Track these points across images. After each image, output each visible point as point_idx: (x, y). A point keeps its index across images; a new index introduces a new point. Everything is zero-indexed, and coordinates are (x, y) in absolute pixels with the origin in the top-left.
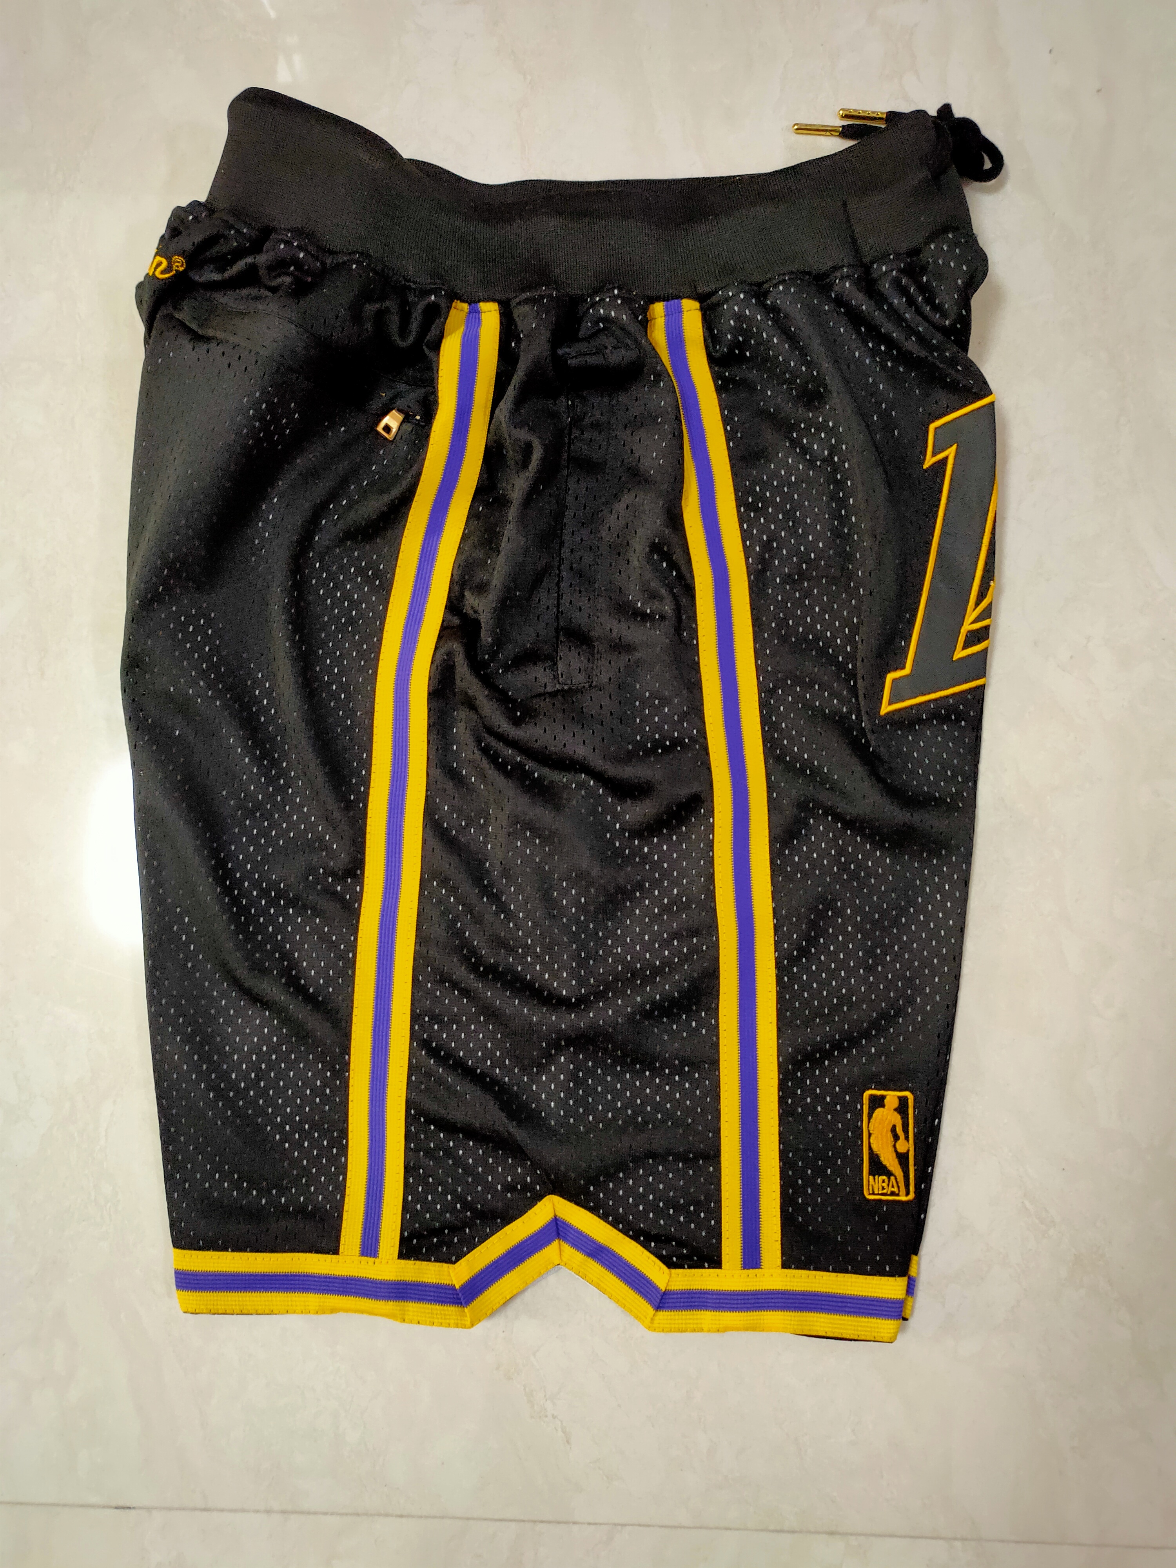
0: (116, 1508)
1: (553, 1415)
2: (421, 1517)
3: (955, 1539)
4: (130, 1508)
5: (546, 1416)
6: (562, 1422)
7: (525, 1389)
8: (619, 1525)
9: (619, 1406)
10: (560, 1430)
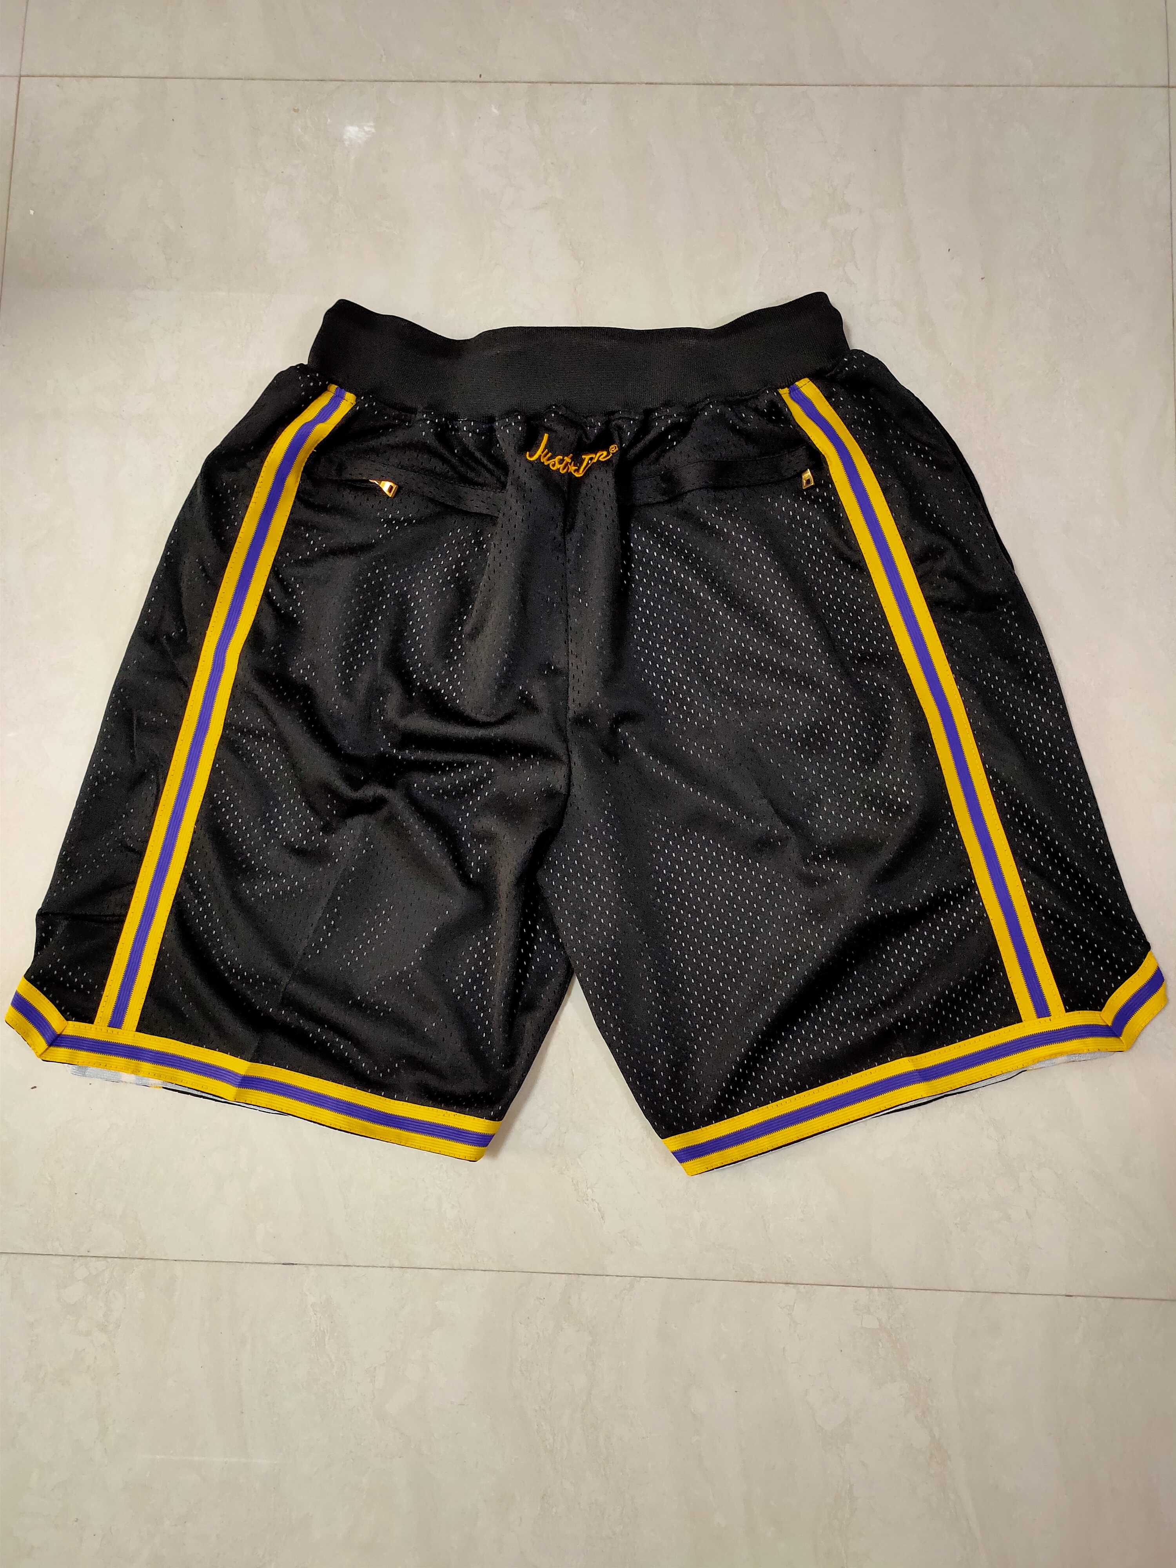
0: (283, 1264)
1: (592, 1199)
2: (499, 1271)
3: (874, 1287)
4: (293, 1264)
5: (587, 1200)
6: (598, 1204)
7: (573, 1181)
8: (638, 1277)
9: (639, 1193)
10: (597, 1209)
